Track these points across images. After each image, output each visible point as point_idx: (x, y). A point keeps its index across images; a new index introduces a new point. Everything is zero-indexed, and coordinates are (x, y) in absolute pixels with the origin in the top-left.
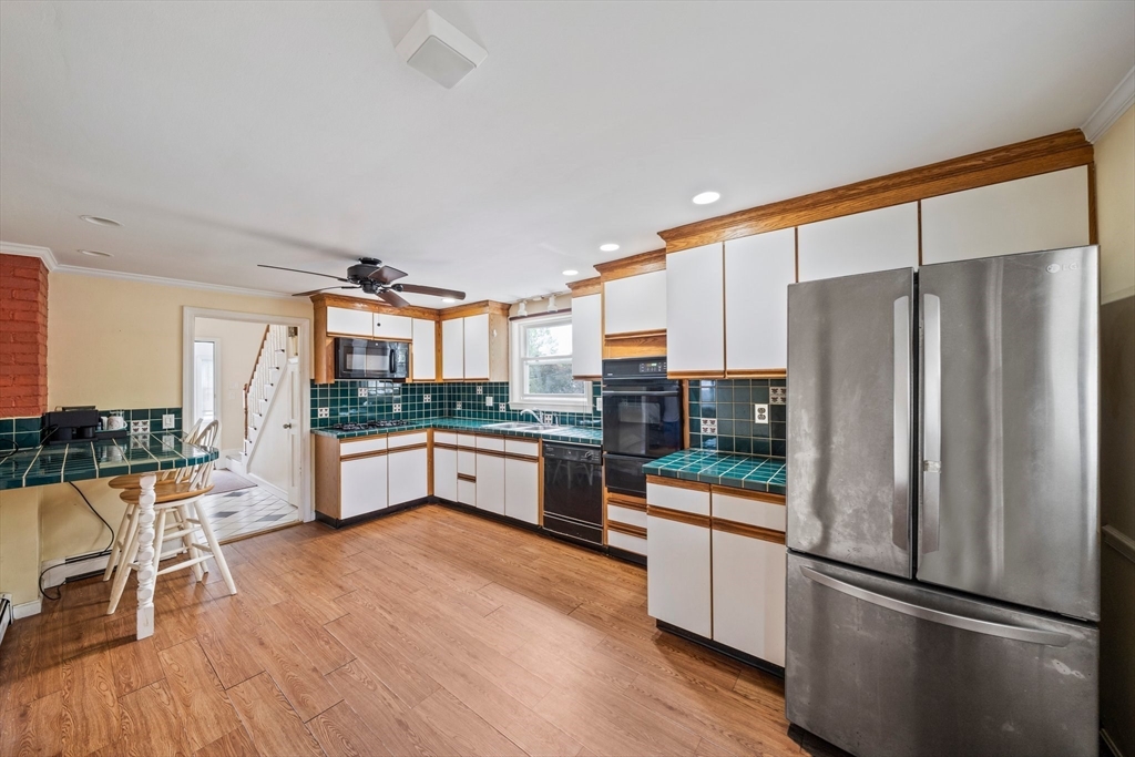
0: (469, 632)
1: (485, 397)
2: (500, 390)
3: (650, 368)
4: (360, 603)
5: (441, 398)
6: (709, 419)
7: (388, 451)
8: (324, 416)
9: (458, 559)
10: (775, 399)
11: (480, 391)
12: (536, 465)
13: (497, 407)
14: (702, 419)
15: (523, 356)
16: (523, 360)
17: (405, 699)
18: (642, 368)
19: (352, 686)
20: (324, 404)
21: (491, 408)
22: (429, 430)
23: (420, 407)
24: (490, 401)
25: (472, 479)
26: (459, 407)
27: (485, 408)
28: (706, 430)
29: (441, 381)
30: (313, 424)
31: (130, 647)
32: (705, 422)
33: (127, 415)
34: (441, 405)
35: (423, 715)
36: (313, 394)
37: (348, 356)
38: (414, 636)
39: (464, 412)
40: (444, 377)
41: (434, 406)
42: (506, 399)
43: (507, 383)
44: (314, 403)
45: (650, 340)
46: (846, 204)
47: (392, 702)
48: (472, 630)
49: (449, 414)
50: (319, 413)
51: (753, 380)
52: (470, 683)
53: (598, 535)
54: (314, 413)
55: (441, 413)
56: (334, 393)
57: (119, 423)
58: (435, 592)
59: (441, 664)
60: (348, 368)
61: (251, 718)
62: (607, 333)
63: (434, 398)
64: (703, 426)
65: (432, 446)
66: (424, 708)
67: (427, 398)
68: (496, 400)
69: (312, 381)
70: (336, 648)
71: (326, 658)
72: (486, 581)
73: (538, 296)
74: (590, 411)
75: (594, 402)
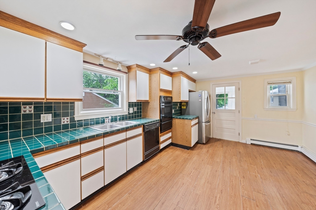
3: (169, 99)
13: (58, 121)
45: (167, 92)
62: (160, 88)
74: (127, 114)
75: (129, 110)
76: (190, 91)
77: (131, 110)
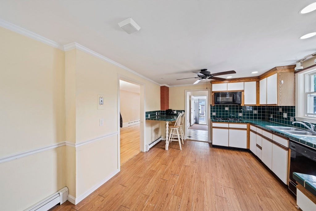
0: (205, 194)
1: (283, 113)
2: (291, 110)
4: (194, 166)
5: (264, 112)
7: (229, 128)
8: (214, 115)
9: (233, 173)
11: (281, 110)
13: (289, 119)
17: (174, 191)
19: (172, 180)
20: (214, 111)
21: (286, 119)
22: (248, 124)
24: (285, 115)
25: (261, 148)
26: (271, 117)
27: (283, 118)
29: (259, 105)
30: (211, 116)
31: (164, 150)
33: (177, 111)
35: (172, 198)
36: (211, 108)
37: (218, 98)
38: (193, 182)
39: (274, 119)
40: (260, 104)
42: (293, 115)
43: (295, 107)
44: (211, 111)
47: (172, 189)
48: (207, 194)
49: (268, 119)
50: (213, 114)
52: (187, 205)
54: (211, 114)
56: (217, 108)
57: (175, 112)
58: (212, 177)
59: (188, 193)
60: (218, 101)
61: (158, 171)
63: (259, 112)
65: (249, 130)
66: (174, 197)
68: (288, 115)
69: (211, 105)
70: (179, 171)
71: (176, 171)
72: (232, 186)
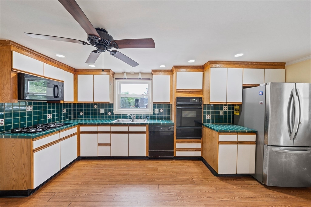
1: (99, 109)
2: (109, 107)
3: (193, 100)
5: (70, 110)
6: (208, 115)
7: (60, 140)
10: (224, 109)
11: (96, 107)
12: (145, 135)
13: (106, 114)
14: (207, 115)
15: (119, 94)
16: (119, 95)
18: (191, 100)
21: (103, 114)
23: (61, 115)
24: (102, 111)
25: (109, 145)
27: (99, 114)
28: (207, 118)
29: (76, 103)
32: (207, 116)
34: (70, 114)
39: (85, 116)
40: (78, 101)
41: (67, 114)
42: (111, 110)
43: (113, 104)
45: (192, 92)
46: (252, 66)
51: (220, 105)
53: (172, 154)
55: (70, 117)
62: (177, 89)
63: (67, 111)
64: (207, 117)
65: (79, 133)
67: (64, 111)
68: (106, 111)
73: (133, 72)
74: (152, 114)
75: (154, 111)
76: (245, 87)
77: (156, 111)
